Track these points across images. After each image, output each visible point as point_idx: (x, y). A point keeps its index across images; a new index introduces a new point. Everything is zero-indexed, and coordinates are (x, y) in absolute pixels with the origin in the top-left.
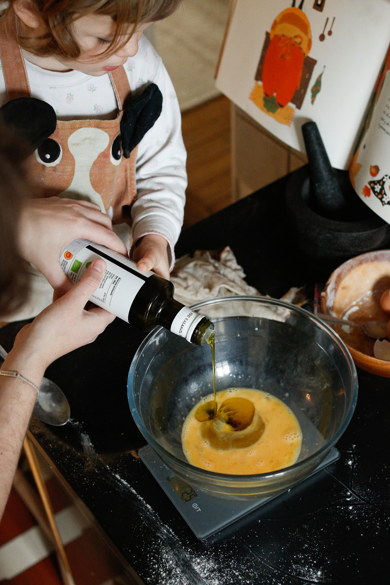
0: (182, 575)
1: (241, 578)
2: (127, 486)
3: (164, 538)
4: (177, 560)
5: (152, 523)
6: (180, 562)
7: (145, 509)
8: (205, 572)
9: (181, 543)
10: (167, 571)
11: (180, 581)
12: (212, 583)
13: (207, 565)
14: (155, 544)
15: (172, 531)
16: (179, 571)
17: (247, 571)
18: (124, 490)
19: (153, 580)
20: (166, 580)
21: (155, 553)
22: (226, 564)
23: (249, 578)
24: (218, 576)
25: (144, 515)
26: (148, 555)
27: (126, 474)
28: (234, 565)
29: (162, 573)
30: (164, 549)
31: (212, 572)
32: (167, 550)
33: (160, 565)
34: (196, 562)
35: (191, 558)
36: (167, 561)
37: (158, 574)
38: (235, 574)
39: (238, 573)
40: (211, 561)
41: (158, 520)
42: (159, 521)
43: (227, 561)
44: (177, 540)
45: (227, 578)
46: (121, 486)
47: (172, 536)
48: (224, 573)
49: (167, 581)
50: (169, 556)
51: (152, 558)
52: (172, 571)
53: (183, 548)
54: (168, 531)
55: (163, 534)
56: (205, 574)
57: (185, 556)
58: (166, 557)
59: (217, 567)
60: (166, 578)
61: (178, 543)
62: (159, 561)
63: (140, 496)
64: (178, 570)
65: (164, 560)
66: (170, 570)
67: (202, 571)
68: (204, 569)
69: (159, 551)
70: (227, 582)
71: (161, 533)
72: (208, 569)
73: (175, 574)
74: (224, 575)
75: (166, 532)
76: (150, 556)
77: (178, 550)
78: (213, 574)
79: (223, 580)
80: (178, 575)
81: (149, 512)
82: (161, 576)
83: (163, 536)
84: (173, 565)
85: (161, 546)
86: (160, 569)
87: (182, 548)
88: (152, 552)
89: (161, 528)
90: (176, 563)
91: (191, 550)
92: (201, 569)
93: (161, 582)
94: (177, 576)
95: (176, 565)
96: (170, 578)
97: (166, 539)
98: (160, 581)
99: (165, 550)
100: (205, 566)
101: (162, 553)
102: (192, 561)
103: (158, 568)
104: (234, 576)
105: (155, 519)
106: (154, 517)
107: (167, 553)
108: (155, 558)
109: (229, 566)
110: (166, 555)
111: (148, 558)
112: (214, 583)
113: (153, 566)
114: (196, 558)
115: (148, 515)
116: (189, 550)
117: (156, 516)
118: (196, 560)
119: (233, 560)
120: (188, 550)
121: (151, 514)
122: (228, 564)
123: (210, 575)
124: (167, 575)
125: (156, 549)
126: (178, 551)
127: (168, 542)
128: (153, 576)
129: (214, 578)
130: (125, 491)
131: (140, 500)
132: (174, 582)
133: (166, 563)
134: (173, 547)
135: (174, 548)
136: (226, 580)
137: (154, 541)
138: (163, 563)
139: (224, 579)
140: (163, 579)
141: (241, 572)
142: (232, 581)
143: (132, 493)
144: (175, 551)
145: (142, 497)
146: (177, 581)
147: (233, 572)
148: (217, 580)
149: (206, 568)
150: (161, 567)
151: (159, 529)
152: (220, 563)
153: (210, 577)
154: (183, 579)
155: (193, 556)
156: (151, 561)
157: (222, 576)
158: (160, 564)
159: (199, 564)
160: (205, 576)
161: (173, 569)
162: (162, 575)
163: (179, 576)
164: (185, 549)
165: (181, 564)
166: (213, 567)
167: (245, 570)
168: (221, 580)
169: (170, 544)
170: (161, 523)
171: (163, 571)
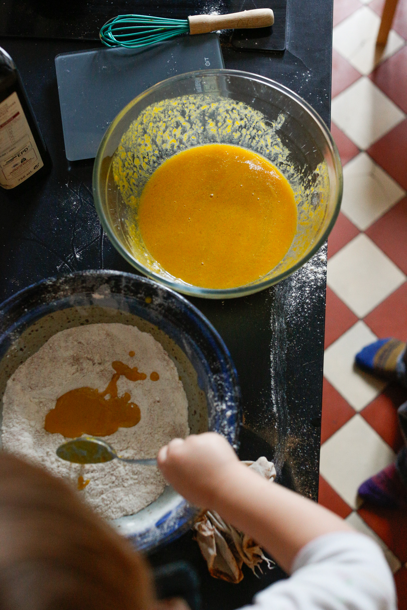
0: (294, 277)
2: (274, 393)
3: (282, 319)
4: (287, 293)
5: (281, 341)
6: (286, 289)
7: (276, 358)
9: (273, 304)
10: (302, 290)
11: (299, 274)
14: (294, 320)
15: (271, 319)
16: (293, 282)
18: (280, 390)
19: (319, 292)
20: (309, 284)
21: (300, 313)
25: (282, 353)
26: (307, 315)
27: (267, 405)
29: (308, 292)
30: (291, 310)
32: (288, 307)
33: (305, 299)
36: (296, 298)
37: (312, 293)
41: (274, 338)
42: (274, 337)
44: (273, 309)
46: (280, 397)
47: (275, 316)
49: (309, 282)
50: (291, 301)
51: (306, 310)
52: (299, 287)
54: (274, 323)
55: (280, 323)
57: (278, 291)
58: (294, 302)
60: (309, 285)
61: (275, 305)
62: (302, 304)
63: (271, 373)
64: (294, 284)
65: (298, 301)
66: (300, 289)
69: (296, 312)
71: (281, 326)
73: (299, 283)
75: (277, 323)
76: (306, 312)
77: (280, 300)
80: (297, 280)
81: (275, 352)
82: (310, 290)
83: (282, 322)
84: (294, 291)
85: (290, 314)
86: (307, 296)
87: (275, 299)
88: (301, 315)
89: (278, 329)
90: (290, 291)
91: (270, 292)
93: (314, 285)
94: (298, 279)
95: (292, 288)
96: (304, 282)
97: (281, 317)
98: (315, 287)
99: (290, 308)
101: (295, 308)
103: (307, 298)
105: (276, 341)
106: (276, 344)
107: (291, 305)
108: (303, 308)
110: (293, 303)
111: (309, 313)
113: (310, 303)
115: (278, 350)
116: (271, 293)
117: (273, 344)
120: (272, 294)
121: (275, 349)
124: (305, 287)
125: (296, 315)
127: (282, 313)
128: (317, 295)
130: (279, 389)
131: (274, 370)
132: (304, 277)
133: (299, 297)
134: (281, 306)
135: (281, 304)
137: (292, 324)
138: (301, 299)
140: (311, 287)
143: (276, 382)
144: (282, 302)
145: (271, 371)
146: (302, 276)
150: (304, 297)
151: (280, 330)
154: (296, 273)
158: (303, 300)
161: (296, 288)
163: (297, 278)
164: (274, 296)
165: (287, 286)
169: (281, 311)
170: (274, 333)
171: (305, 293)
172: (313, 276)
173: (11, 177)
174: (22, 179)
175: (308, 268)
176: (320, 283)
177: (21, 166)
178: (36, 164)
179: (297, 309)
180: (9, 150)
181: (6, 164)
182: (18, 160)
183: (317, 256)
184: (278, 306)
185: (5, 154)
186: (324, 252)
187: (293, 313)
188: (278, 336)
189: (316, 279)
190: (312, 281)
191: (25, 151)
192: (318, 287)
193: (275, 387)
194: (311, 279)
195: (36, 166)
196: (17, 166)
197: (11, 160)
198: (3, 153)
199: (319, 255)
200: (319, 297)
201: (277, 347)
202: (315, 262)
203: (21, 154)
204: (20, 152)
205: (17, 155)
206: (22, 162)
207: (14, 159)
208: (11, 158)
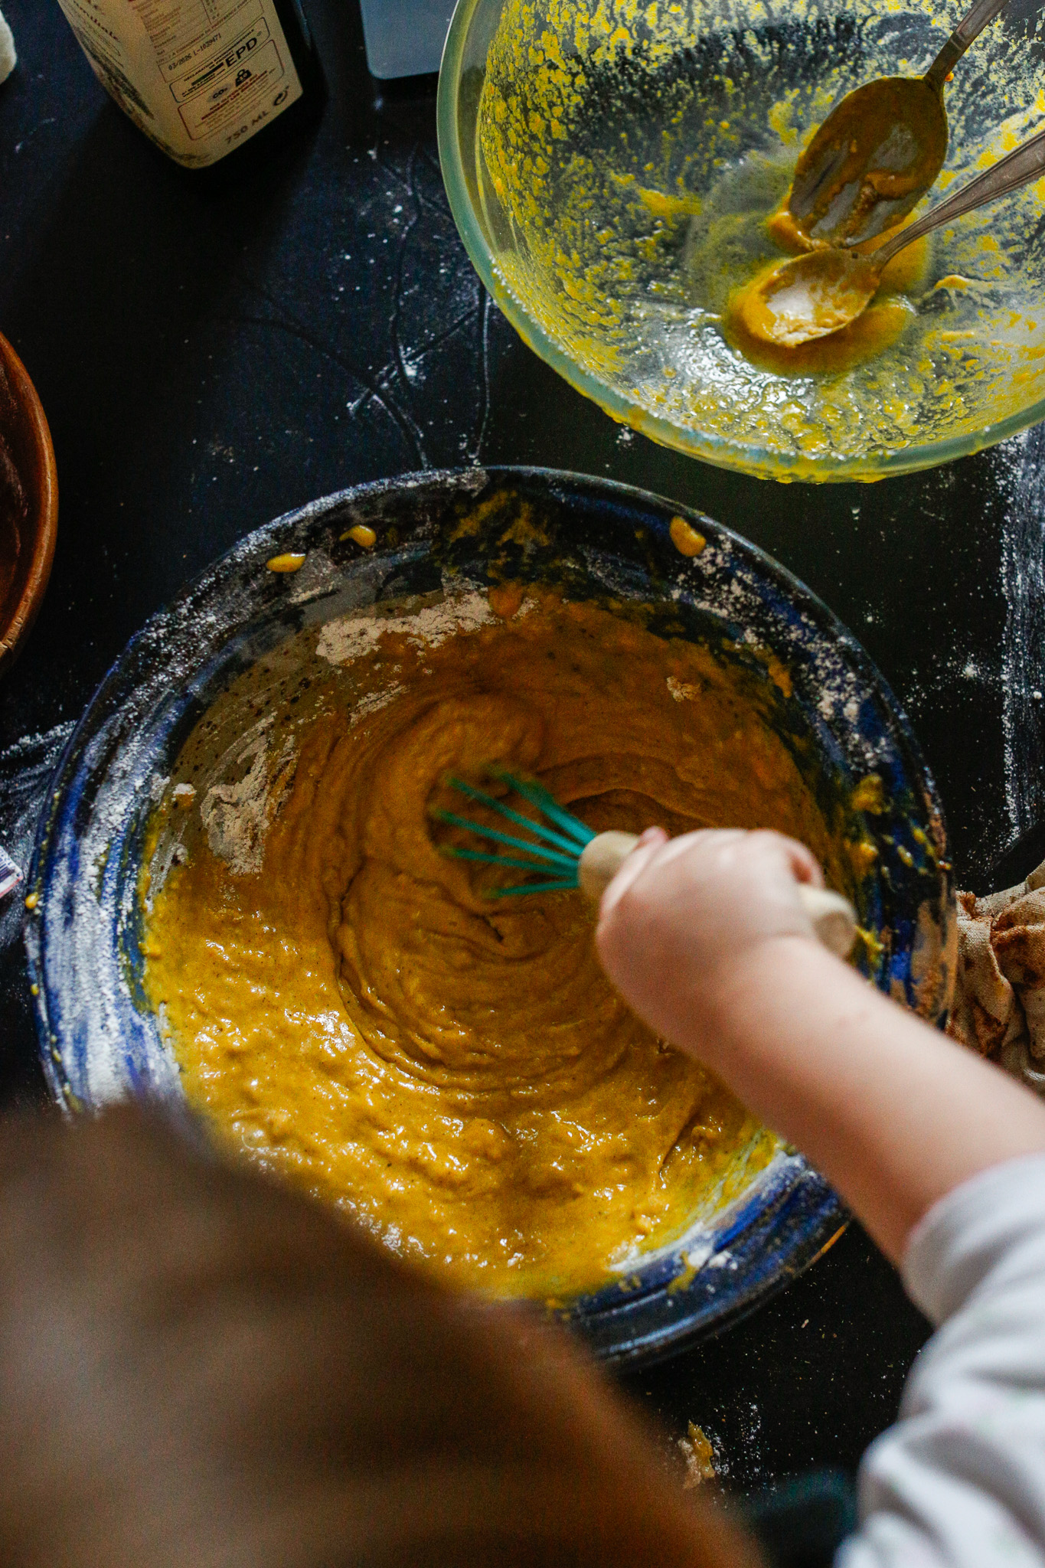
2: (1013, 788)
3: (1037, 563)
9: (1007, 518)
15: (1002, 564)
18: (1032, 781)
25: (1036, 670)
27: (990, 827)
35: (1013, 460)
41: (1012, 623)
42: (1013, 619)
44: (1009, 534)
46: (1030, 803)
47: (1014, 554)
53: (1011, 500)
54: (1012, 575)
55: (1030, 576)
57: (1023, 477)
61: (1013, 521)
63: (1004, 729)
71: (1033, 584)
75: (1019, 577)
77: (1030, 505)
81: (1016, 667)
83: (1036, 571)
87: (1014, 503)
89: (1024, 596)
91: (998, 479)
97: (1034, 558)
102: (1019, 450)
105: (1017, 631)
106: (1018, 640)
114: (1003, 452)
116: (1003, 482)
117: (1010, 639)
118: (1006, 445)
120: (1005, 487)
126: (1030, 502)
127: (1035, 545)
130: (1029, 779)
131: (1012, 719)
134: (1032, 523)
135: (1034, 517)
143: (1018, 758)
144: (1037, 511)
145: (1002, 723)
151: (1031, 597)
155: (1004, 460)
164: (1010, 494)
169: (1033, 539)
170: (1011, 607)
173: (204, 129)
174: (237, 135)
177: (235, 95)
178: (280, 89)
180: (201, 44)
181: (190, 91)
182: (227, 78)
184: (1025, 523)
185: (189, 57)
188: (1023, 617)
191: (249, 49)
193: (1017, 771)
196: (224, 96)
197: (204, 77)
198: (183, 56)
201: (1022, 649)
203: (235, 56)
204: (235, 49)
205: (224, 61)
206: (238, 82)
207: (216, 73)
208: (207, 70)
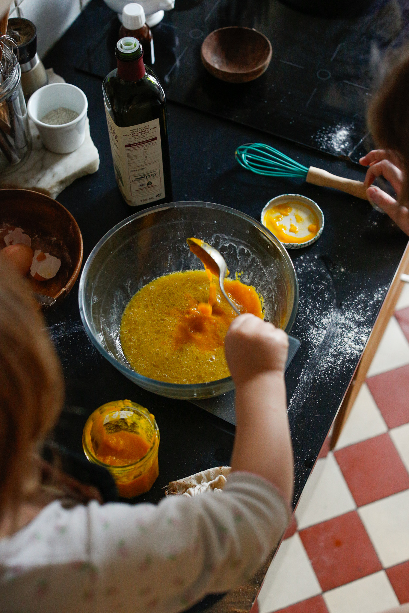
0: (334, 346)
1: (310, 307)
4: (323, 356)
5: (304, 390)
6: (324, 353)
7: (295, 402)
8: (321, 332)
9: (308, 361)
10: (337, 358)
11: (338, 345)
12: (326, 323)
13: (314, 334)
14: (321, 378)
15: (302, 372)
16: (332, 349)
17: (301, 305)
19: (350, 364)
20: (344, 355)
21: (328, 374)
22: (306, 321)
23: (306, 301)
24: (318, 322)
26: (333, 378)
28: (303, 315)
29: (341, 361)
30: (321, 370)
31: (317, 327)
32: (320, 367)
33: (336, 365)
34: (317, 342)
35: (315, 347)
36: (329, 362)
37: (344, 362)
38: (309, 312)
39: (308, 310)
40: (309, 332)
41: (299, 387)
43: (303, 321)
44: (307, 365)
45: (316, 315)
47: (306, 370)
48: (314, 319)
49: (345, 354)
50: (324, 363)
51: (334, 374)
52: (335, 354)
53: (311, 356)
54: (304, 375)
55: (308, 377)
56: (323, 331)
57: (316, 352)
58: (326, 364)
59: (311, 326)
60: (343, 356)
62: (333, 368)
64: (331, 351)
65: (330, 365)
66: (335, 357)
67: (321, 334)
68: (319, 334)
69: (325, 372)
70: (319, 314)
71: (308, 379)
72: (317, 331)
73: (336, 351)
74: (315, 318)
76: (333, 376)
78: (319, 326)
79: (320, 317)
80: (335, 349)
81: (296, 398)
82: (344, 360)
83: (311, 376)
85: (319, 373)
86: (339, 363)
87: (311, 357)
88: (328, 377)
89: (305, 381)
90: (326, 355)
91: (309, 350)
92: (321, 336)
93: (348, 357)
94: (337, 349)
95: (328, 354)
96: (341, 353)
97: (311, 373)
98: (348, 359)
100: (316, 334)
101: (325, 369)
102: (318, 345)
103: (338, 365)
104: (311, 312)
105: (300, 389)
106: (299, 392)
107: (323, 366)
108: (332, 372)
109: (306, 319)
110: (325, 365)
111: (336, 377)
112: (325, 322)
113: (340, 370)
114: (313, 344)
115: (299, 397)
116: (310, 351)
118: (315, 343)
119: (299, 318)
120: (310, 353)
121: (297, 396)
122: (304, 320)
123: (321, 328)
124: (340, 356)
125: (324, 375)
126: (316, 359)
127: (313, 370)
128: (347, 365)
129: (322, 324)
132: (342, 349)
133: (332, 362)
134: (314, 364)
135: (315, 363)
136: (318, 315)
137: (318, 381)
138: (333, 364)
139: (318, 317)
141: (305, 308)
142: (317, 311)
144: (317, 361)
146: (341, 347)
147: (309, 313)
148: (322, 321)
149: (317, 333)
150: (336, 364)
151: (307, 382)
152: (307, 325)
153: (322, 327)
154: (336, 343)
155: (313, 346)
156: (336, 374)
157: (317, 319)
158: (335, 366)
159: (317, 339)
160: (324, 330)
161: (332, 355)
162: (342, 360)
163: (336, 347)
164: (311, 355)
165: (325, 351)
166: (314, 329)
167: (302, 307)
168: (320, 319)
169: (313, 368)
170: (300, 383)
171: (338, 360)
172: (349, 350)
173: (135, 194)
174: (144, 200)
175: (348, 343)
176: (354, 357)
177: (146, 188)
178: (159, 193)
179: (327, 371)
180: (141, 168)
181: (135, 181)
182: (145, 182)
183: (359, 336)
184: (312, 363)
185: (136, 170)
186: (366, 334)
187: (323, 373)
188: (302, 386)
189: (351, 353)
190: (348, 353)
191: (153, 176)
192: (350, 360)
194: (347, 351)
195: (159, 195)
196: (143, 187)
197: (139, 178)
198: (135, 169)
199: (361, 336)
200: (349, 367)
201: (299, 394)
202: (355, 340)
203: (149, 177)
204: (149, 174)
205: (146, 176)
206: (148, 185)
207: (143, 178)
208: (140, 177)
